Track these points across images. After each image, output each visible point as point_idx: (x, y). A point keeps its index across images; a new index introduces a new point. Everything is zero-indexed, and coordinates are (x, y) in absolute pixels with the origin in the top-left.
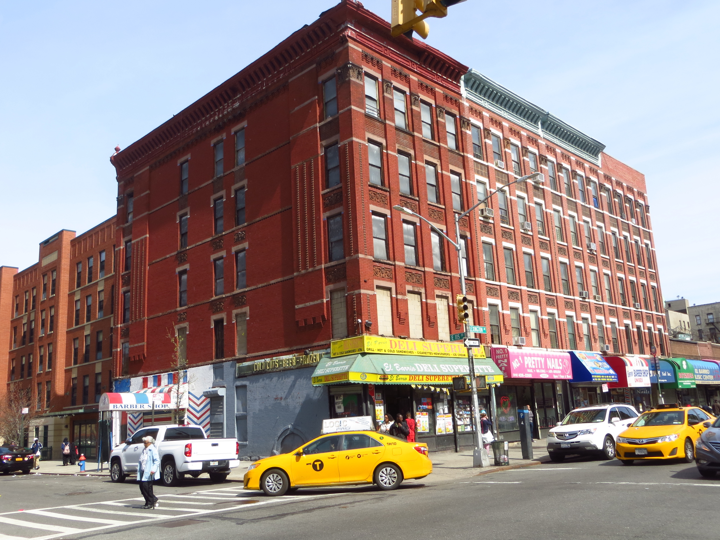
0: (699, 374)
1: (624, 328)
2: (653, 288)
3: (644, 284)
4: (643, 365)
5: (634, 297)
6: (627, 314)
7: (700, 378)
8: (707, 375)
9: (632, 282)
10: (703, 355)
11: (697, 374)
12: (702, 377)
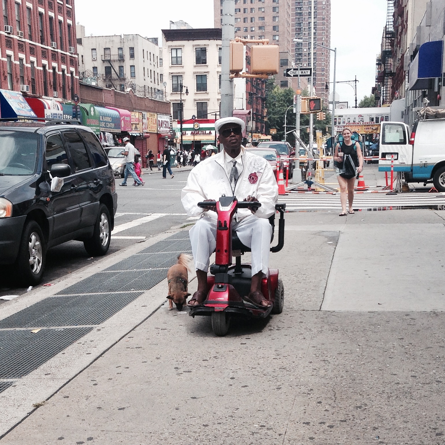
0: (103, 121)
1: (42, 69)
2: (69, 26)
3: (61, 21)
4: (58, 110)
5: (52, 35)
6: (44, 54)
7: (103, 125)
8: (110, 122)
9: (51, 18)
10: (106, 102)
11: (101, 121)
12: (105, 125)
